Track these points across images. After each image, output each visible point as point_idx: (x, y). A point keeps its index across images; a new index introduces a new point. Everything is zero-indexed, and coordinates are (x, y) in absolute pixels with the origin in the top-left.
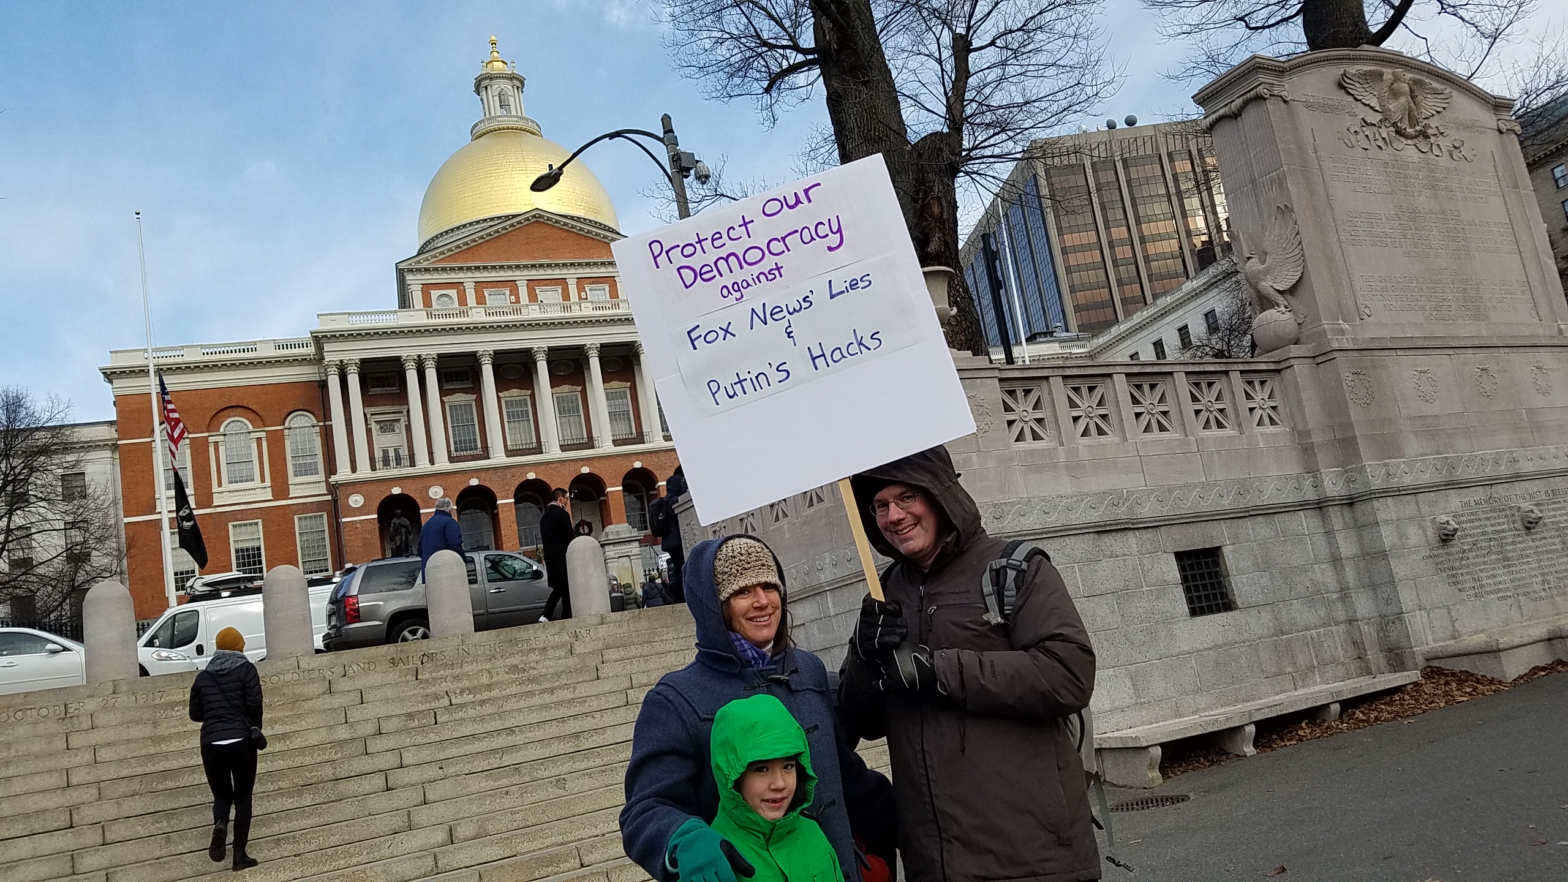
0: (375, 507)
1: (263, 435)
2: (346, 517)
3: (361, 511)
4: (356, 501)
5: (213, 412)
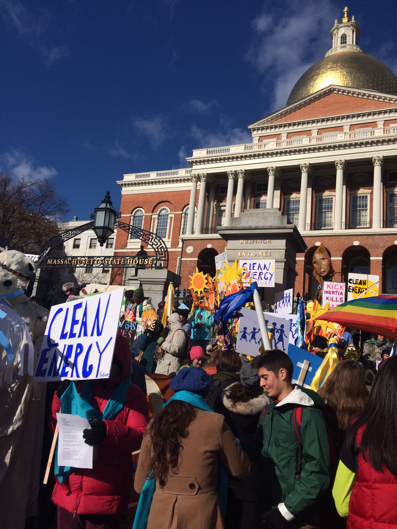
0: (198, 255)
1: (173, 215)
2: (184, 258)
3: (191, 255)
4: (190, 250)
5: (156, 204)
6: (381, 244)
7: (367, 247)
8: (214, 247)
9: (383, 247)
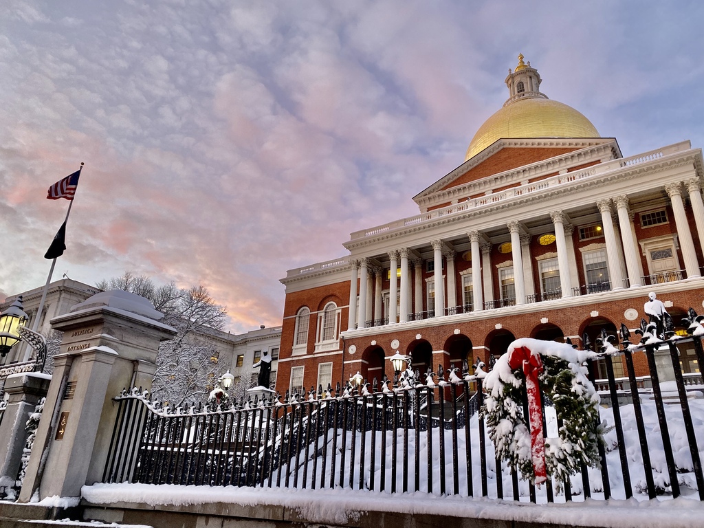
0: (361, 355)
2: (346, 360)
3: (355, 357)
4: (352, 350)
5: (321, 299)
6: (575, 319)
7: (557, 324)
8: (379, 344)
9: (577, 322)
